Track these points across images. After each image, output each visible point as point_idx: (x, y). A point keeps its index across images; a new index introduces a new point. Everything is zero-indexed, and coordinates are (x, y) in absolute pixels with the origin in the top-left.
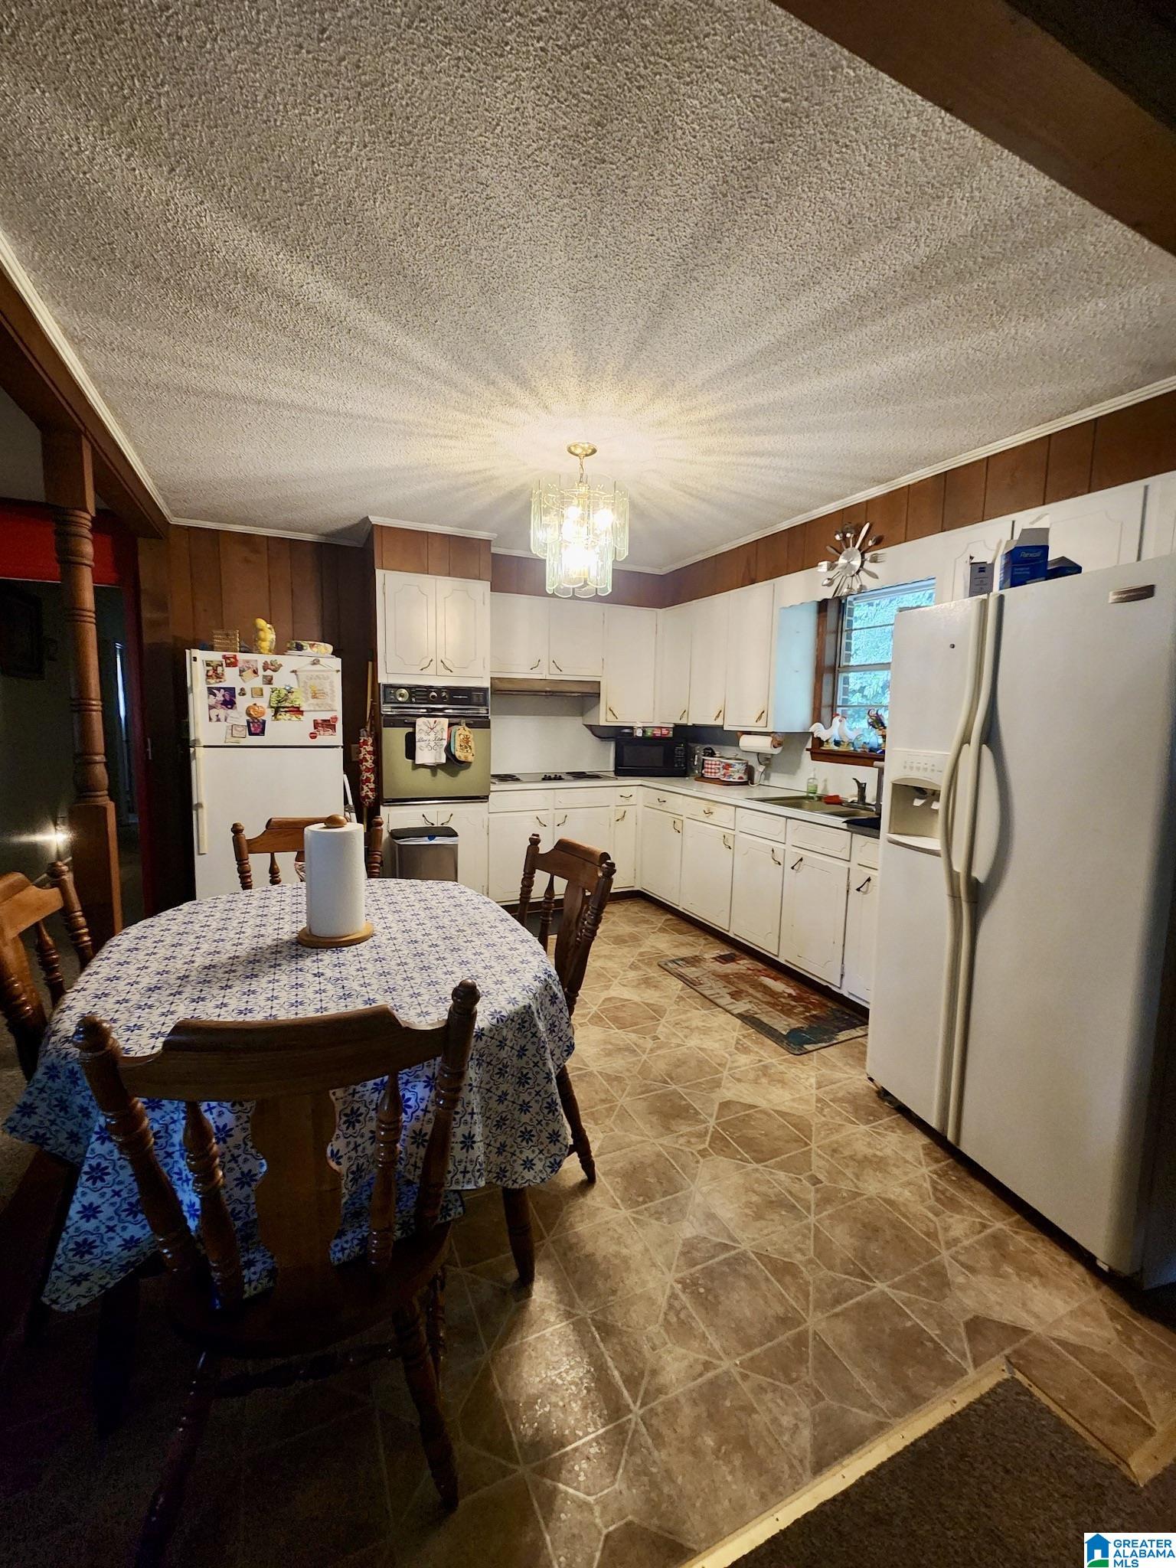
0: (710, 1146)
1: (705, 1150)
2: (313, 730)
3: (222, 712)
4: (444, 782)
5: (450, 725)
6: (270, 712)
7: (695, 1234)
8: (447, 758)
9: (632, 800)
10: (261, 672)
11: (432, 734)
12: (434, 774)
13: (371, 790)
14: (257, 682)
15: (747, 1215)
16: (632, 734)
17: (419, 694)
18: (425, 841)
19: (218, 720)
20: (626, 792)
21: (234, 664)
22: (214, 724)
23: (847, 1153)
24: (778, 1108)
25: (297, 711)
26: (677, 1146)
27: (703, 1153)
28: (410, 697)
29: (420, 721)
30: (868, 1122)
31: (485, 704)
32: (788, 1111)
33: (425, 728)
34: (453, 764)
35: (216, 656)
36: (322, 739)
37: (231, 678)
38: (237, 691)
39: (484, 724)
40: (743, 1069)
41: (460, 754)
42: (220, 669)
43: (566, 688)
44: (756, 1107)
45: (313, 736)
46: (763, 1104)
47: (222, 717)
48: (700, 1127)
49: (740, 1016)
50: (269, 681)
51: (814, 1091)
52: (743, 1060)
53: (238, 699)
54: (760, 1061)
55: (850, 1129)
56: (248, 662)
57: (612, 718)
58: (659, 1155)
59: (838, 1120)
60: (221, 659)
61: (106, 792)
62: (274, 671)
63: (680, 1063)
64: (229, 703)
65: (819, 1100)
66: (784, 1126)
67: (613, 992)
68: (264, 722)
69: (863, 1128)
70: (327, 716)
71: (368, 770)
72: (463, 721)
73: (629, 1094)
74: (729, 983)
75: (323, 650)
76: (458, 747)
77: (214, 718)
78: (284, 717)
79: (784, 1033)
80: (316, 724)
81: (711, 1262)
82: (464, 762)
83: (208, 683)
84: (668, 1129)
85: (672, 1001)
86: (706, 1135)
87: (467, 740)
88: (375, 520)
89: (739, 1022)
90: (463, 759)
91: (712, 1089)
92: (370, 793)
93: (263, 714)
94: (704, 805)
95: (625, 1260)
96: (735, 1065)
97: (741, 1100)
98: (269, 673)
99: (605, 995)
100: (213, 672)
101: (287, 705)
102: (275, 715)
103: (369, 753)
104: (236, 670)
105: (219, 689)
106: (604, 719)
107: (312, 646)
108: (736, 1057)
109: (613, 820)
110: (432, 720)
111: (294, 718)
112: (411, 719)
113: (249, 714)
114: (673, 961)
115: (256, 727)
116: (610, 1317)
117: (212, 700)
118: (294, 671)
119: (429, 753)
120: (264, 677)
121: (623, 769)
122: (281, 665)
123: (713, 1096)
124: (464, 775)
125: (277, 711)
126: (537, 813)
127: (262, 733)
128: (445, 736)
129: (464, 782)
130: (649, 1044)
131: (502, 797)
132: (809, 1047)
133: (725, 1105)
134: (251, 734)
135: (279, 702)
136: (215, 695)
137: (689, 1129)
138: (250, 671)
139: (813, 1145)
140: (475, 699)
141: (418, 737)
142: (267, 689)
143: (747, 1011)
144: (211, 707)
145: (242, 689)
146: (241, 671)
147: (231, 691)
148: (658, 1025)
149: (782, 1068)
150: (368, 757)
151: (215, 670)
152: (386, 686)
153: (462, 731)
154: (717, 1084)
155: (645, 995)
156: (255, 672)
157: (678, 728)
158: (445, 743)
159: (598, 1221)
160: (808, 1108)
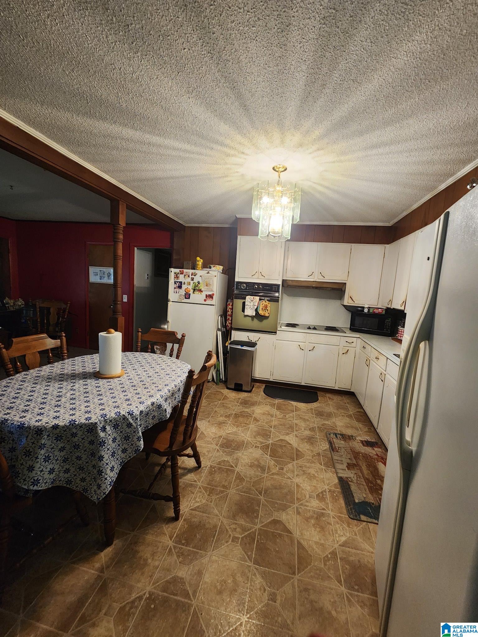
0: (242, 538)
1: (238, 538)
2: (205, 298)
3: (178, 290)
4: (256, 324)
5: (260, 300)
6: (192, 291)
7: (184, 576)
8: (256, 314)
9: (353, 345)
10: (190, 276)
11: (252, 303)
12: (253, 320)
13: (230, 323)
14: (189, 280)
15: (216, 587)
16: (363, 311)
17: (250, 285)
18: (239, 347)
19: (176, 293)
20: (350, 340)
21: (182, 273)
22: (175, 294)
23: (312, 597)
24: (302, 541)
25: (200, 291)
26: (228, 528)
27: (235, 539)
28: (247, 287)
29: (248, 297)
30: (351, 588)
31: (278, 292)
32: (306, 546)
33: (249, 300)
34: (258, 316)
35: (177, 270)
36: (209, 302)
37: (181, 278)
38: (183, 283)
39: (276, 300)
40: (308, 508)
41: (261, 312)
42: (178, 275)
43: (325, 286)
44: (291, 533)
45: (205, 301)
46: (297, 533)
47: (178, 292)
48: (249, 525)
49: (341, 479)
50: (193, 279)
51: (336, 546)
52: (315, 504)
53: (183, 286)
54: (324, 509)
55: (334, 584)
56: (187, 272)
57: (352, 302)
58: (215, 526)
59: (331, 574)
60: (179, 271)
61: (121, 313)
62: (195, 276)
63: (281, 487)
64: (180, 287)
65: (334, 553)
66: (293, 555)
67: (287, 438)
68: (190, 294)
69: (343, 589)
70: (210, 293)
71: (229, 315)
72: (266, 299)
73: (237, 490)
74: (355, 458)
75: (218, 268)
76: (261, 309)
77: (175, 292)
78: (196, 293)
79: (357, 501)
80: (206, 296)
81: (172, 596)
82: (264, 316)
83: (175, 280)
84: (234, 517)
85: (311, 454)
86: (246, 531)
87: (266, 307)
88: (238, 216)
89: (336, 481)
90: (263, 314)
91: (278, 510)
92: (229, 325)
93: (190, 291)
94: (376, 354)
95: (146, 564)
96: (307, 504)
97: (287, 525)
98: (193, 276)
99: (282, 437)
100: (177, 277)
101: (197, 288)
102: (193, 292)
103: (230, 308)
104: (183, 275)
105: (177, 282)
106: (347, 301)
107: (214, 266)
108: (312, 500)
109: (341, 353)
110: (252, 297)
111: (199, 293)
112: (245, 297)
113: (185, 291)
114: (336, 434)
115: (187, 296)
116: (111, 585)
117: (175, 286)
118: (201, 276)
119: (250, 311)
120: (192, 278)
121: (354, 328)
122: (197, 274)
123: (276, 514)
124: (265, 322)
125: (194, 290)
126: (300, 344)
127: (189, 298)
128: (256, 304)
129: (264, 324)
130: (275, 470)
131: (284, 334)
132: (363, 517)
133: (276, 522)
134: (186, 298)
135: (195, 287)
136: (176, 284)
137: (243, 523)
138: (187, 276)
139: (297, 577)
140: (274, 289)
141: (246, 304)
142: (192, 282)
143: (347, 478)
144: (175, 288)
145: (184, 282)
146: (185, 276)
147: (181, 283)
148: (290, 463)
149: (332, 520)
150: (229, 310)
151: (177, 275)
152: (238, 283)
153: (265, 303)
154: (284, 508)
155: (301, 446)
156: (189, 276)
157: (388, 310)
158: (256, 307)
159: (158, 539)
160: (321, 553)
